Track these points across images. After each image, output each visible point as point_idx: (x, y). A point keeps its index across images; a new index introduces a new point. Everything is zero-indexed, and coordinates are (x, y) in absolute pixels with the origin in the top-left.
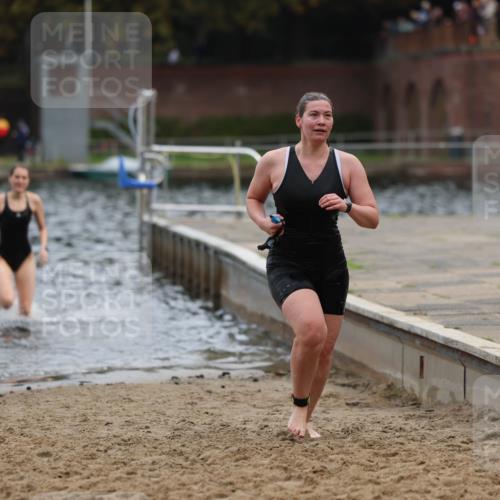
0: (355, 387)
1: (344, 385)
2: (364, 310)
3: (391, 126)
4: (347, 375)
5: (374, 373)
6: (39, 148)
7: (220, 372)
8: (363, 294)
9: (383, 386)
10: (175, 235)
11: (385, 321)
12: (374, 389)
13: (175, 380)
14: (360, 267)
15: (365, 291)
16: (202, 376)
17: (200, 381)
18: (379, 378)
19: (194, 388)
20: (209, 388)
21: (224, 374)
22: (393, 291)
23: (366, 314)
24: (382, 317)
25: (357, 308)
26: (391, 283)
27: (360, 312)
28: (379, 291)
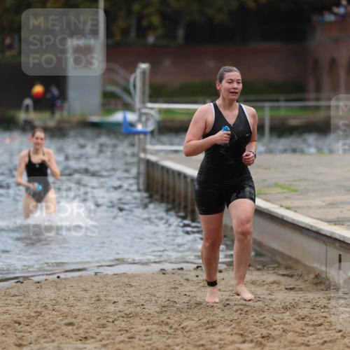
0: (292, 276)
1: (284, 275)
2: (298, 221)
3: (318, 89)
4: (287, 268)
5: (305, 266)
6: (66, 105)
7: (195, 266)
8: (298, 210)
9: (312, 276)
10: (163, 168)
11: (314, 229)
12: (306, 278)
13: (163, 271)
14: (296, 191)
15: (299, 207)
16: (182, 269)
17: (180, 272)
18: (309, 270)
19: (176, 277)
20: (187, 277)
21: (198, 267)
22: (319, 207)
23: (300, 224)
24: (312, 226)
25: (294, 220)
26: (318, 202)
27: (296, 223)
28: (309, 207)
